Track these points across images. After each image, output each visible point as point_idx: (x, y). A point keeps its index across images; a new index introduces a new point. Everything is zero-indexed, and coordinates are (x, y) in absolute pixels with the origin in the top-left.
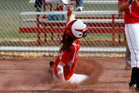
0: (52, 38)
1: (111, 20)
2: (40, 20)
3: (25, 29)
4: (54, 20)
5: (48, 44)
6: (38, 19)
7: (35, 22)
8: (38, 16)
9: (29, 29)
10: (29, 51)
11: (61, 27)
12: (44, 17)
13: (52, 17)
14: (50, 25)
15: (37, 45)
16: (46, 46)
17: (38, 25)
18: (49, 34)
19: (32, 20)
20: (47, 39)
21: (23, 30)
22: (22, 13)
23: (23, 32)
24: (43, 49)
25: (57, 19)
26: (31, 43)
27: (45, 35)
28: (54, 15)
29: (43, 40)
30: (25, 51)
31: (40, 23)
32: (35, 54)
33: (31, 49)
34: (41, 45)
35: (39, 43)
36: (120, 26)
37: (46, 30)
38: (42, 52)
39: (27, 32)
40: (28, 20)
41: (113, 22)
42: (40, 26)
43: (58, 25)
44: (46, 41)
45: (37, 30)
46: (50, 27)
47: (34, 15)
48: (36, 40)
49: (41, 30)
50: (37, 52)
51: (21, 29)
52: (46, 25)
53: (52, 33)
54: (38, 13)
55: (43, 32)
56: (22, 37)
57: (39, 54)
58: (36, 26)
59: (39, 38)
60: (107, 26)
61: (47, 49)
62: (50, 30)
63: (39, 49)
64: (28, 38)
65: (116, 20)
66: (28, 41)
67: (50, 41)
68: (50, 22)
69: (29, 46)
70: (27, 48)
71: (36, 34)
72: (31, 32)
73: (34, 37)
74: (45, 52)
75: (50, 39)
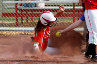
0: (27, 21)
1: (72, 7)
2: (18, 7)
3: (6, 14)
4: (28, 7)
5: (24, 25)
6: (16, 7)
7: (14, 8)
8: (17, 4)
9: (10, 14)
10: (10, 31)
11: (34, 12)
12: (21, 5)
13: (27, 4)
14: (25, 11)
15: (15, 26)
16: (22, 27)
17: (16, 11)
18: (25, 18)
19: (12, 7)
20: (23, 22)
21: (4, 15)
22: (4, 2)
23: (5, 16)
24: (20, 29)
25: (31, 7)
26: (11, 24)
27: (22, 19)
28: (29, 4)
29: (20, 22)
30: (6, 31)
31: (18, 9)
32: (14, 33)
33: (11, 29)
34: (18, 26)
35: (17, 25)
36: (79, 12)
37: (22, 15)
38: (19, 31)
39: (8, 16)
40: (9, 7)
41: (74, 9)
42: (18, 11)
43: (31, 11)
44: (22, 23)
45: (16, 14)
46: (25, 12)
47: (13, 4)
48: (14, 22)
49: (19, 14)
50: (16, 31)
51: (3, 14)
52: (22, 11)
53: (27, 17)
54: (17, 2)
55: (20, 16)
56: (4, 20)
57: (17, 33)
58: (15, 12)
59: (17, 20)
60: (69, 11)
61: (23, 29)
62: (25, 15)
63: (17, 29)
64: (8, 20)
65: (76, 7)
66: (8, 23)
67: (25, 23)
68: (25, 8)
69: (10, 26)
70: (8, 28)
71: (14, 18)
72: (11, 16)
73: (14, 20)
74: (22, 31)
75: (26, 21)
